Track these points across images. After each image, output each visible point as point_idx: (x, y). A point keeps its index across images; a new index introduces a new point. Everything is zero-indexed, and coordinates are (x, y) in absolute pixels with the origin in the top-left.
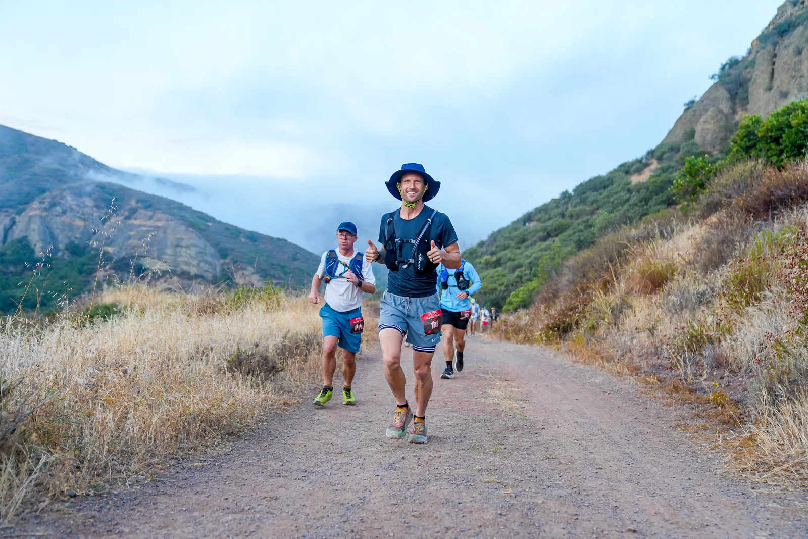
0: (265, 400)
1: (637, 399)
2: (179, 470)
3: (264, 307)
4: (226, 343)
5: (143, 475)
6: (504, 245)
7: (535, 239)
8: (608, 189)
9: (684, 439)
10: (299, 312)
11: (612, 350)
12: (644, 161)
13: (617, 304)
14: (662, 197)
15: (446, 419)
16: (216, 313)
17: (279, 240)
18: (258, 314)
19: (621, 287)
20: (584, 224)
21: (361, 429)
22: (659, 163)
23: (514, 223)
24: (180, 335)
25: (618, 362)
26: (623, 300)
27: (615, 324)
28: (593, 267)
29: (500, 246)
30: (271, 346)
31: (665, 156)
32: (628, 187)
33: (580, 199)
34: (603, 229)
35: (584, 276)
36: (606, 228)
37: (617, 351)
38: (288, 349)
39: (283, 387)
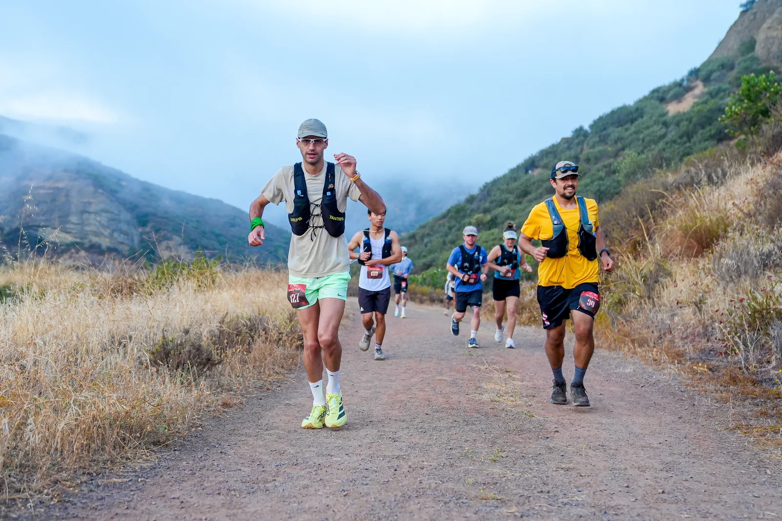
0: (199, 400)
1: (680, 393)
2: (92, 487)
3: (195, 285)
4: (148, 330)
5: (47, 494)
6: (501, 200)
7: (540, 191)
8: (637, 123)
9: (746, 444)
10: (239, 290)
11: (645, 331)
12: (685, 83)
13: (651, 272)
14: (710, 130)
16: (135, 294)
18: (187, 293)
19: (656, 249)
20: (605, 170)
22: (705, 86)
23: (512, 171)
24: (90, 322)
25: (654, 347)
26: (659, 265)
27: (649, 298)
28: (618, 224)
29: (495, 201)
30: (205, 333)
31: (714, 75)
32: (664, 119)
33: (600, 137)
34: (631, 176)
35: (606, 236)
36: (634, 173)
37: (653, 332)
38: (226, 337)
39: (221, 384)
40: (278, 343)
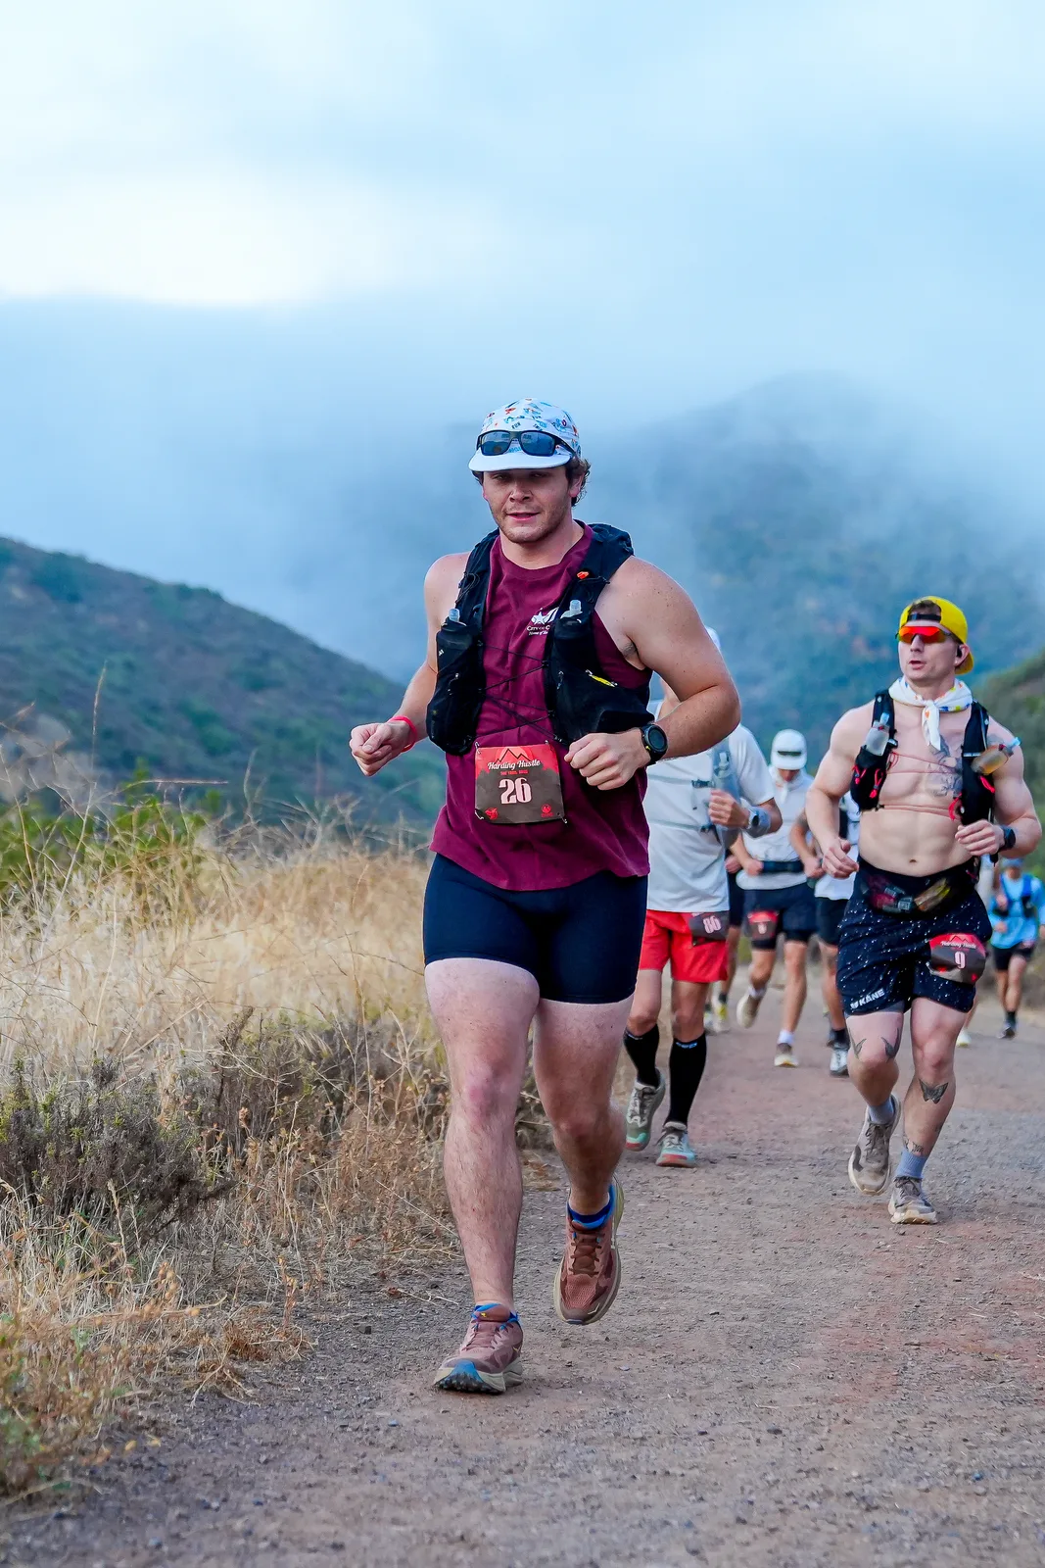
0: (145, 1329)
3: (126, 903)
10: (287, 921)
15: (990, 1435)
17: (183, 592)
18: (100, 932)
21: (598, 1473)
30: (166, 1081)
38: (245, 1096)
39: (223, 1270)
40: (429, 1120)
